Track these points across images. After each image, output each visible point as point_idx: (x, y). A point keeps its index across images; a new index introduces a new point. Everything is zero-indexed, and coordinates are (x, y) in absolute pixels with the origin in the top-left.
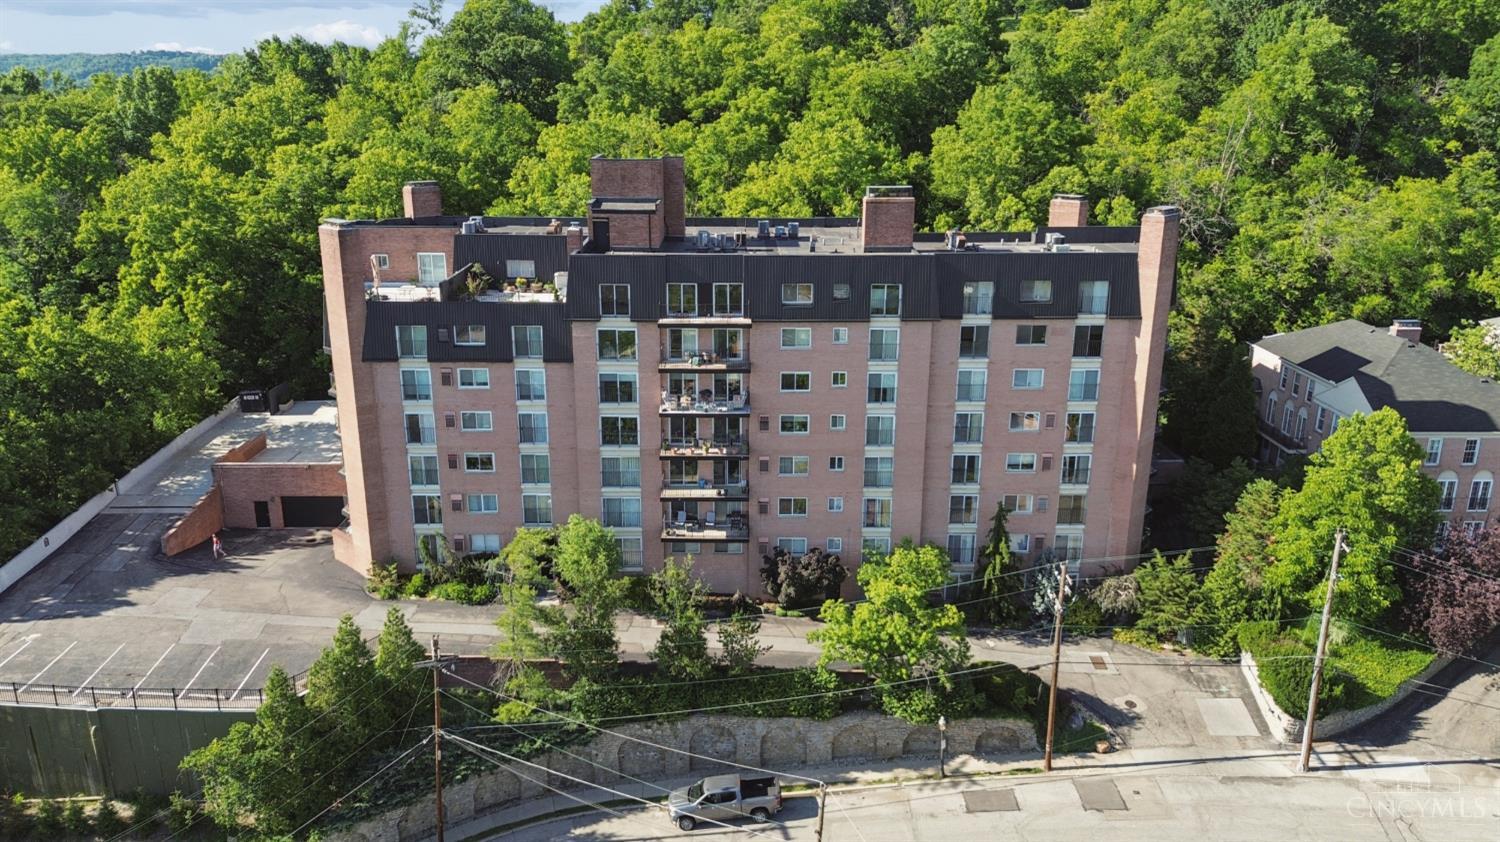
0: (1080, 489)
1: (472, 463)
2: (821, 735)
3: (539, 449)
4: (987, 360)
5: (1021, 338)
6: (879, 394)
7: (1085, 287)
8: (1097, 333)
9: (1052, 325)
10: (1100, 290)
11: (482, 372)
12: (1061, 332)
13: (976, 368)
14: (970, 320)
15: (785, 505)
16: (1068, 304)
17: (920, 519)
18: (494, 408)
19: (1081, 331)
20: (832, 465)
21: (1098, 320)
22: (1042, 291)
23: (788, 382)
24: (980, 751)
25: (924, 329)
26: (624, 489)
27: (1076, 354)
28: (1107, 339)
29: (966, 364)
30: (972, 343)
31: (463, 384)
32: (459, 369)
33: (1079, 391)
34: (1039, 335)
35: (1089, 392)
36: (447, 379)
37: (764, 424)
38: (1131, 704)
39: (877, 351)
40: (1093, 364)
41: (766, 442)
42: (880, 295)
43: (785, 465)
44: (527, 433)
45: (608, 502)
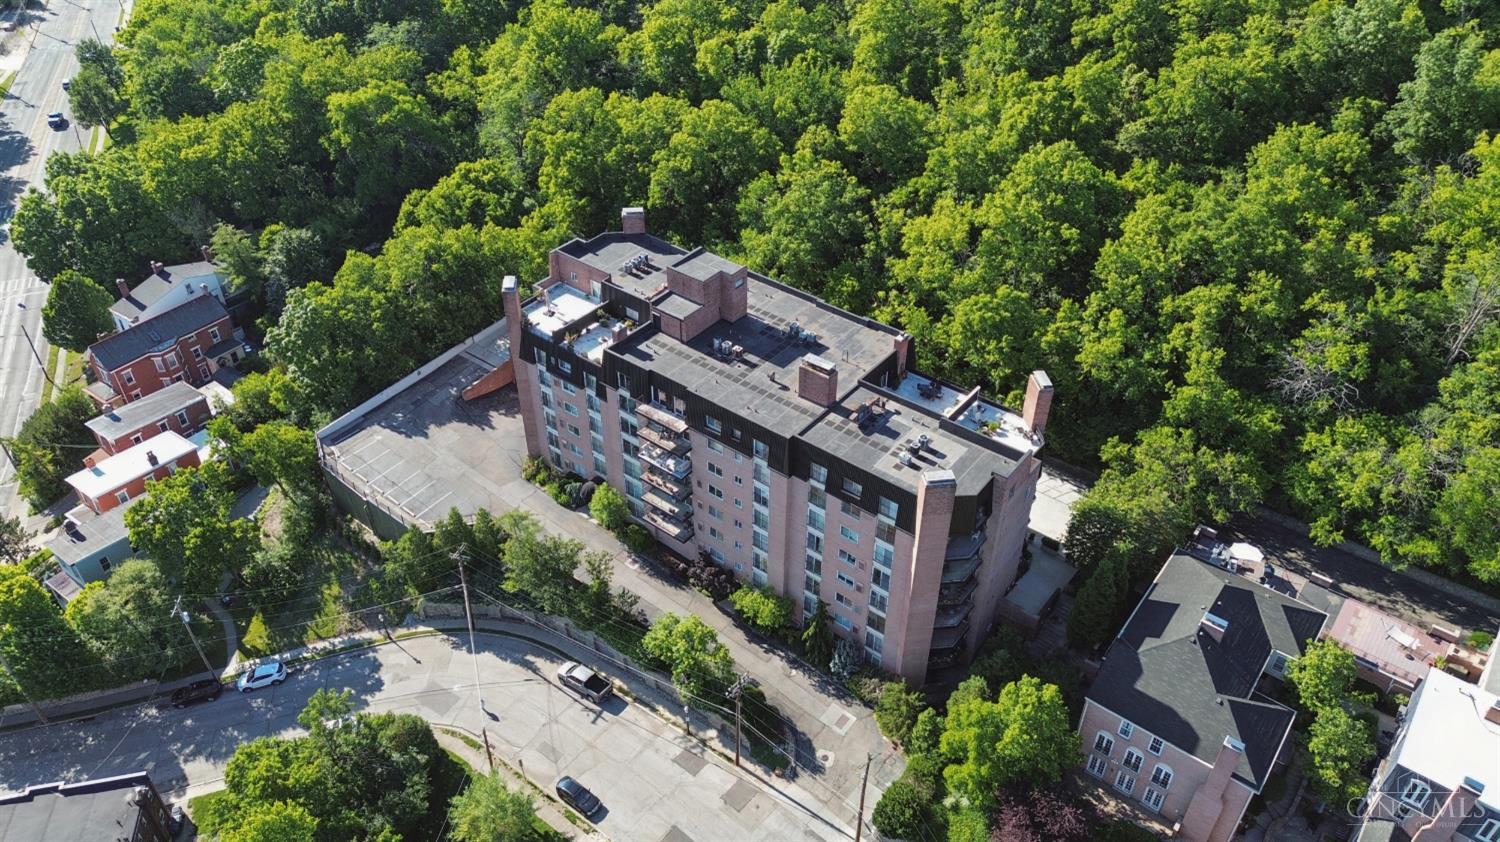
0: (881, 614)
1: (571, 428)
3: (599, 437)
4: (824, 511)
5: (845, 511)
6: (759, 498)
7: (882, 500)
8: (891, 530)
9: (864, 513)
10: (893, 507)
11: (572, 387)
12: (870, 520)
13: (819, 512)
14: (813, 484)
15: (713, 532)
16: (872, 505)
18: (578, 407)
19: (881, 524)
20: (736, 525)
21: (891, 523)
22: (856, 489)
23: (712, 468)
25: (783, 477)
27: (877, 536)
28: (897, 539)
29: (813, 508)
30: (816, 498)
31: (564, 388)
32: (561, 381)
33: (881, 559)
34: (855, 515)
35: (887, 562)
36: (556, 383)
37: (700, 484)
39: (758, 476)
40: (889, 547)
41: (701, 494)
42: (760, 446)
43: (711, 511)
44: (593, 426)
45: (628, 482)
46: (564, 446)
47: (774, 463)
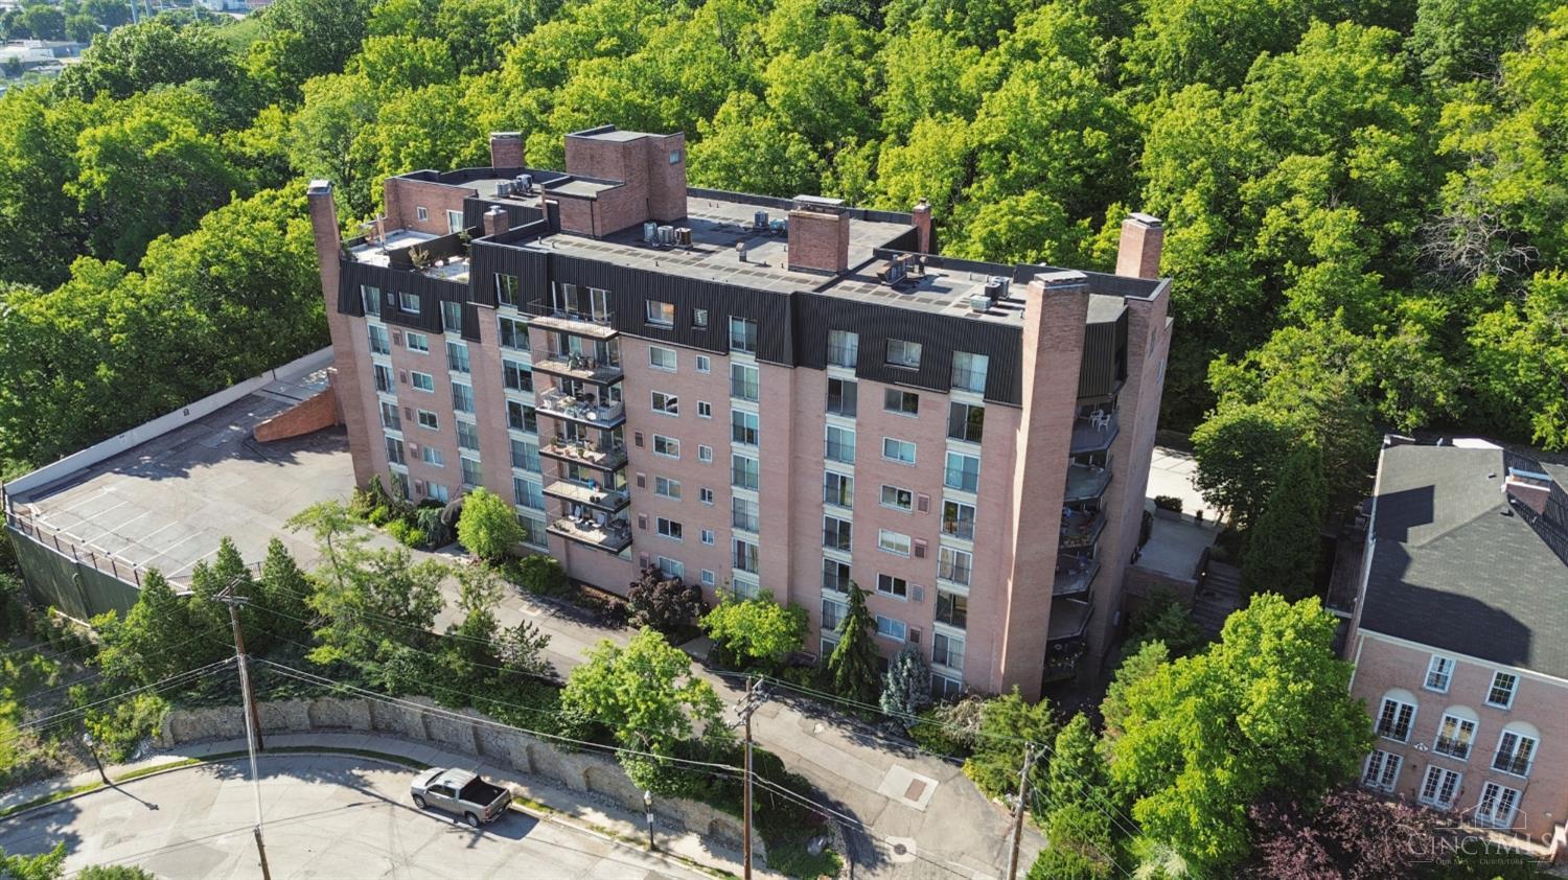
0: (960, 590)
1: (423, 419)
3: (469, 418)
4: (854, 420)
5: (891, 404)
6: (746, 435)
7: (961, 359)
8: (977, 415)
9: (925, 396)
10: (979, 364)
11: (423, 337)
12: (935, 407)
13: (844, 424)
14: (836, 372)
15: (663, 526)
16: (939, 375)
17: (785, 574)
18: (433, 373)
19: (957, 408)
20: (704, 498)
21: (976, 400)
22: (912, 353)
23: (658, 402)
25: (781, 376)
26: (530, 473)
27: (951, 435)
28: (987, 426)
29: (834, 420)
30: (839, 397)
31: (412, 346)
32: (407, 332)
33: (957, 478)
34: (911, 403)
35: (968, 482)
36: (397, 339)
37: (639, 440)
38: (900, 850)
39: (739, 388)
40: (972, 450)
41: (642, 458)
42: (739, 329)
43: (661, 486)
44: (459, 401)
45: (518, 482)
46: (414, 454)
47: (766, 351)
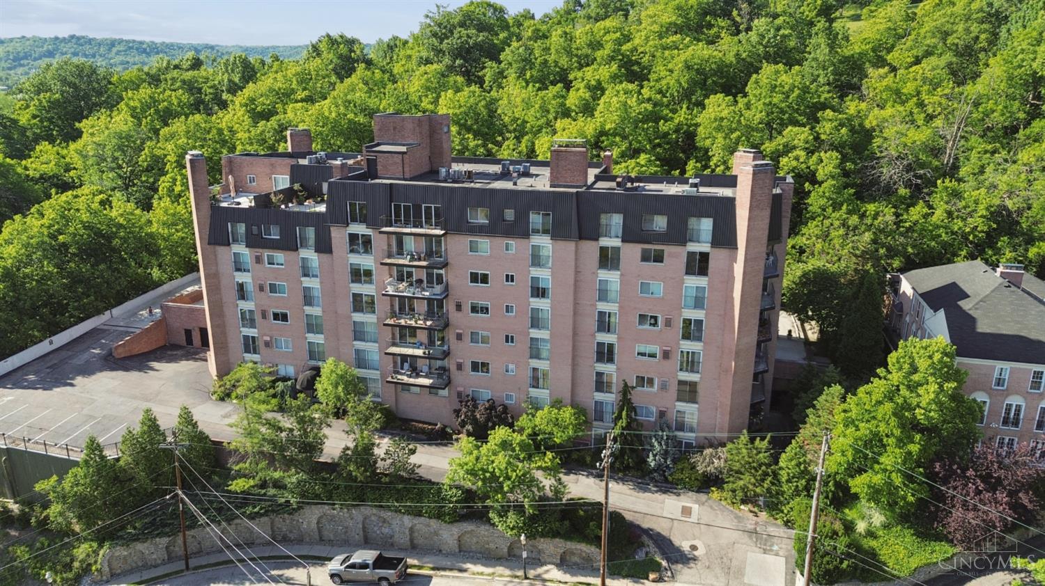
0: (694, 377)
1: (276, 316)
2: (449, 534)
3: (315, 311)
4: (619, 273)
5: (645, 257)
6: (539, 292)
7: (693, 222)
8: (704, 257)
9: (668, 250)
10: (706, 225)
11: (280, 256)
12: (676, 256)
13: (611, 277)
14: (605, 242)
15: (475, 367)
16: (679, 235)
17: (569, 386)
18: (287, 281)
19: (691, 255)
20: (507, 341)
21: (705, 248)
22: (660, 223)
23: (474, 278)
24: (564, 563)
25: (569, 247)
26: (368, 344)
27: (687, 273)
28: (712, 264)
29: (604, 274)
30: (608, 259)
31: (269, 264)
32: (266, 253)
33: (691, 302)
34: (659, 258)
35: (698, 303)
36: (258, 260)
37: (459, 307)
38: (694, 548)
39: (536, 260)
40: (702, 281)
41: (462, 320)
42: (536, 219)
43: (474, 337)
44: (308, 299)
45: (357, 351)
46: (267, 344)
47: (557, 232)
